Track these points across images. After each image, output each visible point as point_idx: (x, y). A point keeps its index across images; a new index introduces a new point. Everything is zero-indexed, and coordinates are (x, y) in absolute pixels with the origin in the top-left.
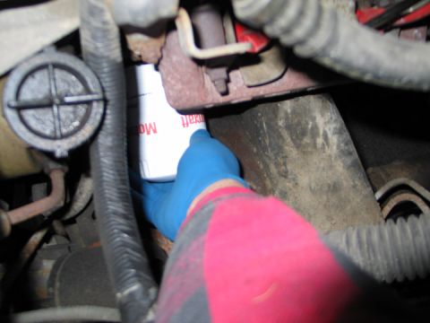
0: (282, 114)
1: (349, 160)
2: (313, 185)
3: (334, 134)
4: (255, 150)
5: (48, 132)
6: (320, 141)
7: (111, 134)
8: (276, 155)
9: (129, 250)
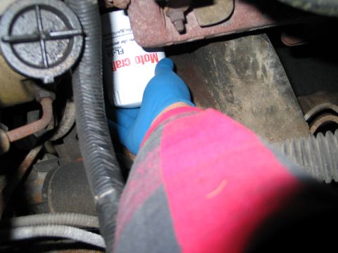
0: (228, 52)
1: (283, 89)
2: (254, 109)
3: (271, 67)
4: (207, 82)
5: (37, 63)
6: (259, 73)
7: (89, 65)
8: (225, 84)
9: (105, 161)
